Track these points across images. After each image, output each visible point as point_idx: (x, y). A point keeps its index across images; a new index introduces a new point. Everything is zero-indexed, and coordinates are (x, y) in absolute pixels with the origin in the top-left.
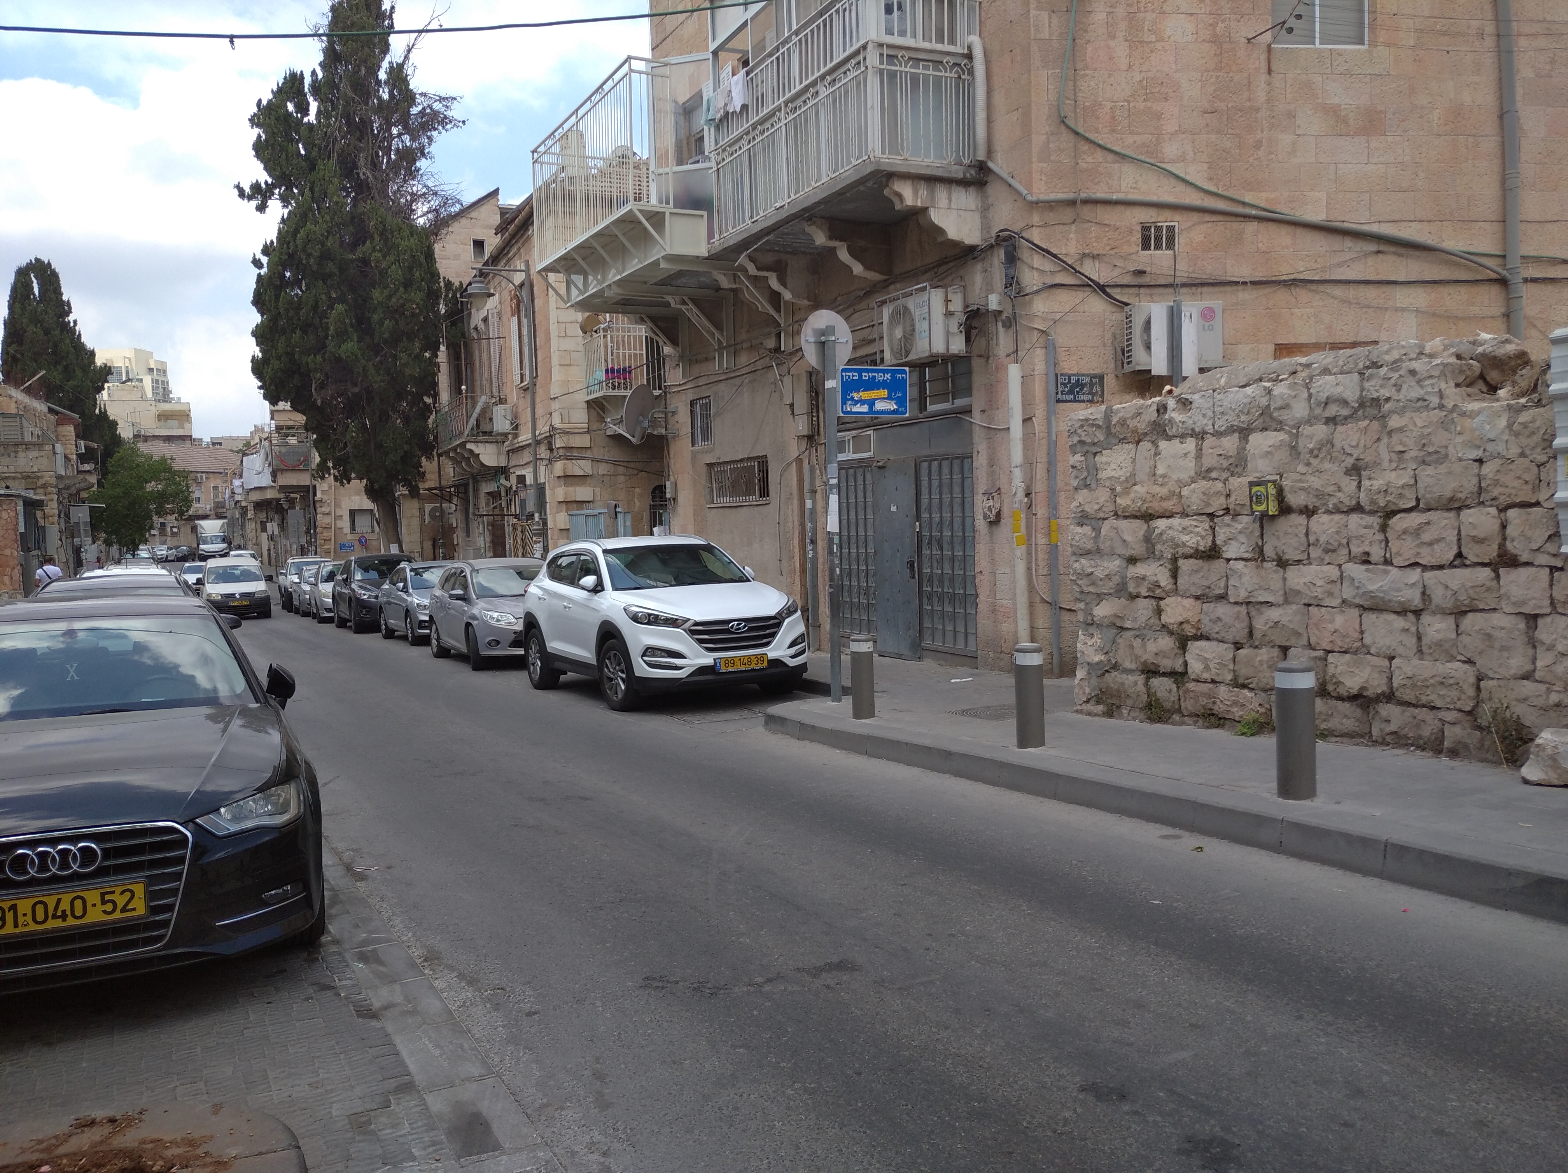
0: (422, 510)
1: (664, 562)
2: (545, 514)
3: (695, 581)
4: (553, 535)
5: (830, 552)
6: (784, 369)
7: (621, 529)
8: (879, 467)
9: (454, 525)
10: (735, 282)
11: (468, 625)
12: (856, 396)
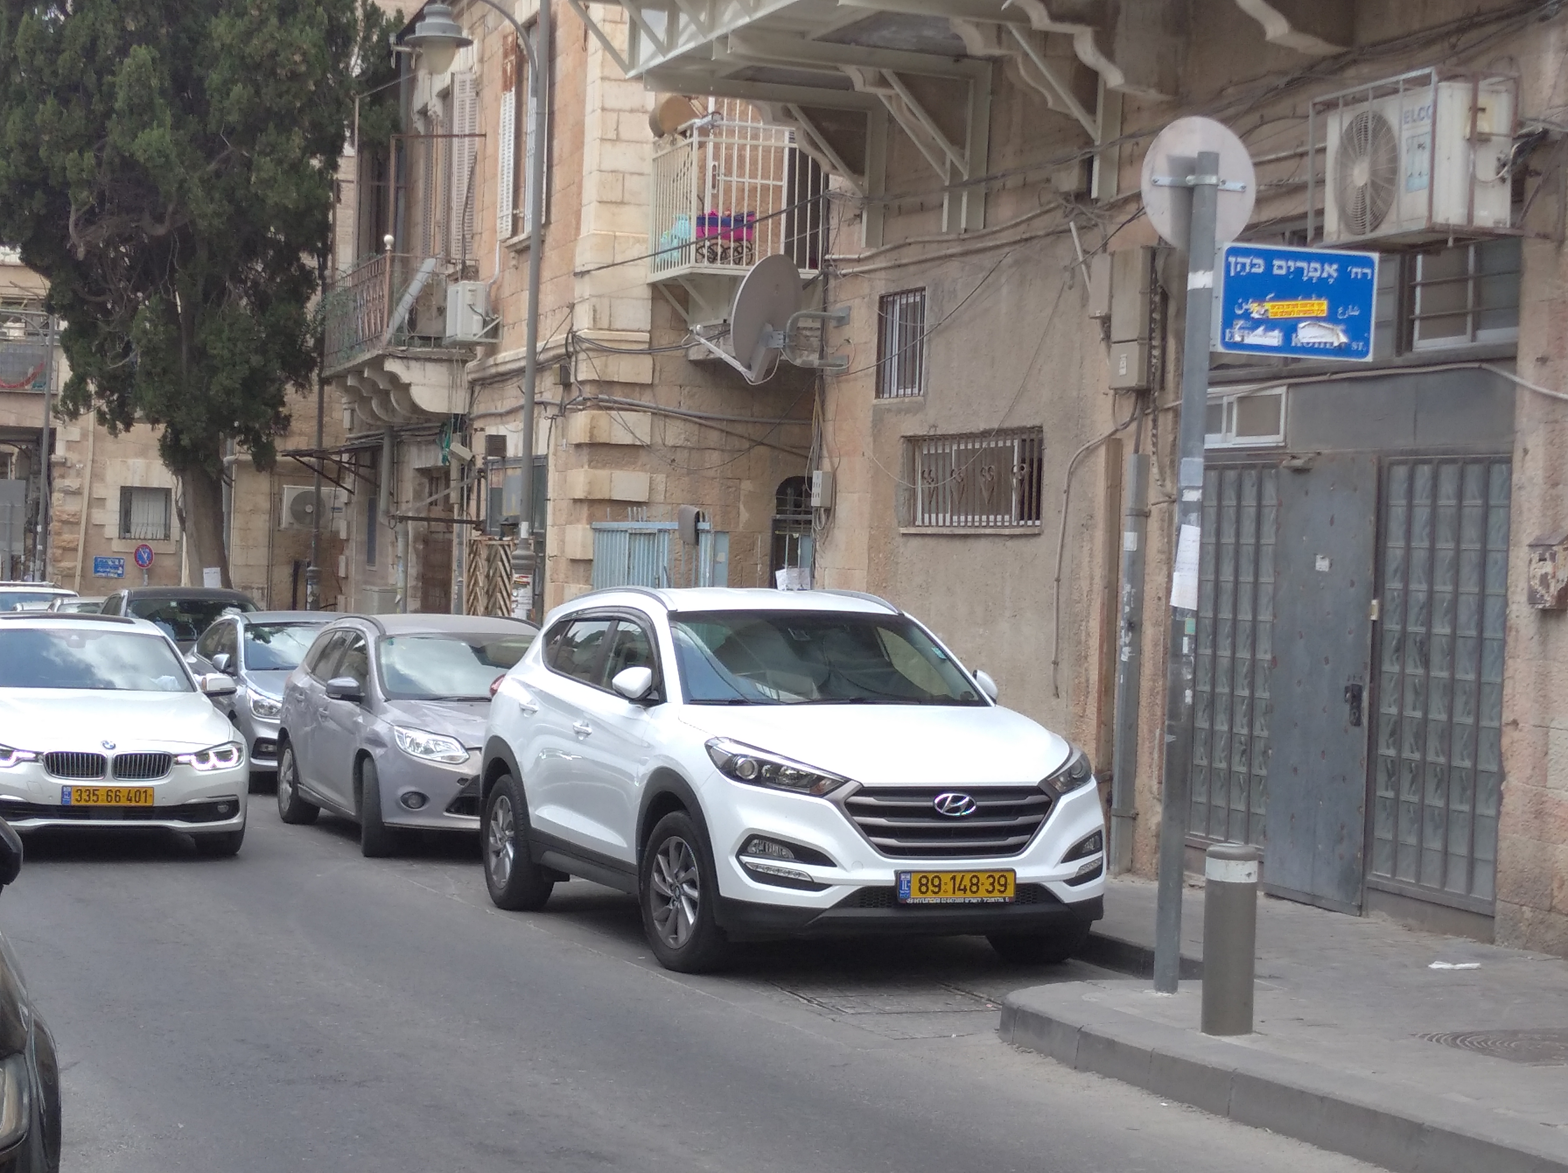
0: (276, 499)
1: (800, 649)
2: (543, 525)
3: (865, 694)
4: (555, 571)
5: (1174, 652)
6: (1094, 239)
7: (705, 569)
8: (1298, 471)
9: (343, 535)
10: (999, 42)
11: (363, 756)
12: (1256, 310)
